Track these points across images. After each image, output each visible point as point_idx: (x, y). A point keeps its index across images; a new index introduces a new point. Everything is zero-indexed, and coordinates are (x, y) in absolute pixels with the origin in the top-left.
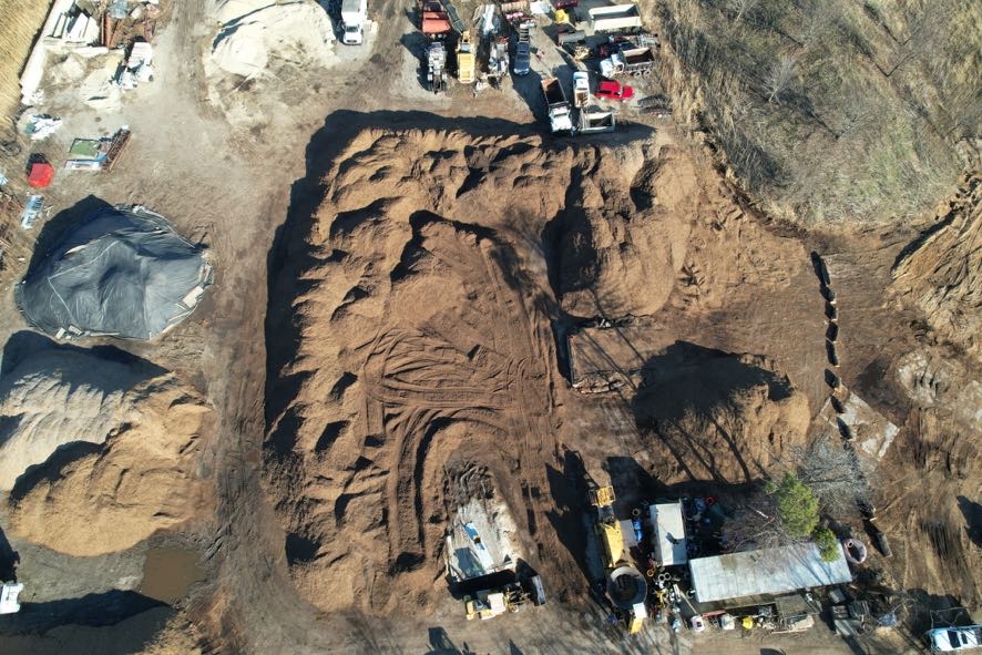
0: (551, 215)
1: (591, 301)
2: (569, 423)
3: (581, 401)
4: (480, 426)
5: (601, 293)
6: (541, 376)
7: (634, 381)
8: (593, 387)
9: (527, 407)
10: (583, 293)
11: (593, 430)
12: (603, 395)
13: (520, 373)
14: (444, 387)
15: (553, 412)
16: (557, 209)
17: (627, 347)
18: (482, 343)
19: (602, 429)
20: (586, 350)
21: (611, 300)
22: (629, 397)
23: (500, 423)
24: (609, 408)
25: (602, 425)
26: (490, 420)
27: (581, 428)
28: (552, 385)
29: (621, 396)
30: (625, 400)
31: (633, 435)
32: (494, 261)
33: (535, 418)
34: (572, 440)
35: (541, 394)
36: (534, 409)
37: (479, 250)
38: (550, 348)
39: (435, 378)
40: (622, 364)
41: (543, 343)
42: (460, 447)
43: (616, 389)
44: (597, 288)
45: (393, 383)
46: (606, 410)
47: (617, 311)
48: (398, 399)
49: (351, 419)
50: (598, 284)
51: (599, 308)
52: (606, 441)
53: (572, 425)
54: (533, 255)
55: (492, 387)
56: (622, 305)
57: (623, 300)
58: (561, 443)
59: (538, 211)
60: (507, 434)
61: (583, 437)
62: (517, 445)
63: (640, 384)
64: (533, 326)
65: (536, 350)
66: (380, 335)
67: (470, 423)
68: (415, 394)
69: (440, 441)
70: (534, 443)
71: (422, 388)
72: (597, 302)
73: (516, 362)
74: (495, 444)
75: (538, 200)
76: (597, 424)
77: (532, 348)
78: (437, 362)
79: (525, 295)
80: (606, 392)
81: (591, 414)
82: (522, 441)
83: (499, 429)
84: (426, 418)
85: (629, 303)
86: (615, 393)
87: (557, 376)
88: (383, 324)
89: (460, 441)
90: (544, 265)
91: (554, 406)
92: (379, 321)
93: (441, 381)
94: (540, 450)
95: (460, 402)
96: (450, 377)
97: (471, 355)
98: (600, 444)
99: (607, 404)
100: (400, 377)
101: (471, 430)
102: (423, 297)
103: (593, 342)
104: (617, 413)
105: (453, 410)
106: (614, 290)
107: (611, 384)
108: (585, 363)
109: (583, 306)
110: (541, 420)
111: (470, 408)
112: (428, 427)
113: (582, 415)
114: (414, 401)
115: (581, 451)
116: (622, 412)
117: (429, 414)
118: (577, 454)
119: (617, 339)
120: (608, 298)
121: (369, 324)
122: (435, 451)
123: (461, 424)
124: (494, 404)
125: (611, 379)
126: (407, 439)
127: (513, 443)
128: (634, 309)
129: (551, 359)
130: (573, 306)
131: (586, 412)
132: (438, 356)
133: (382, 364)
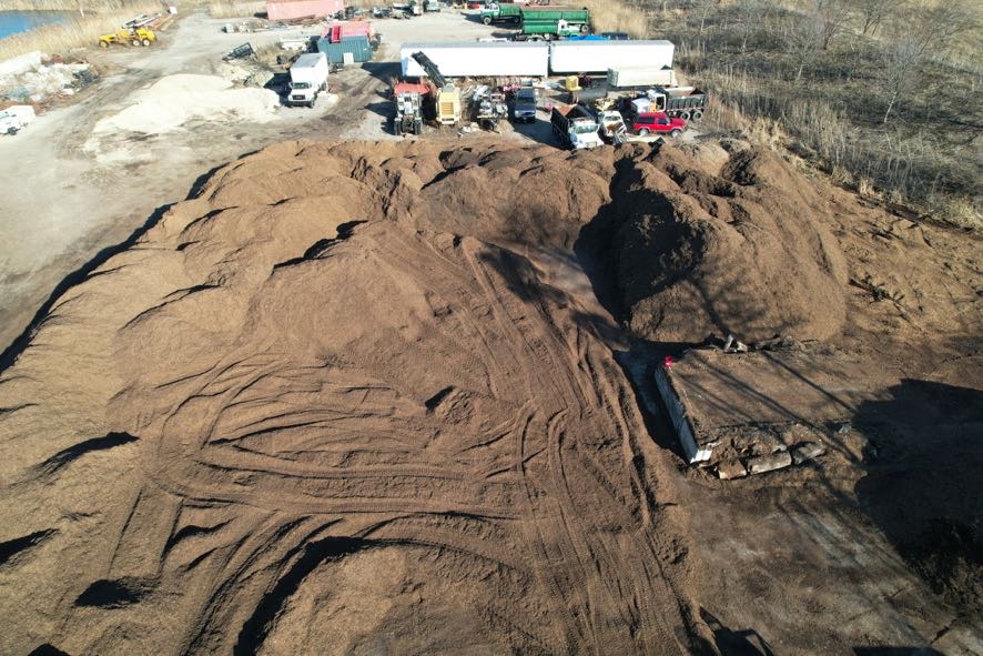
0: (589, 213)
1: (694, 304)
2: (706, 552)
3: (722, 499)
4: (447, 558)
5: (715, 284)
6: (607, 443)
7: (846, 440)
8: (748, 457)
9: (580, 511)
10: (674, 292)
11: (779, 568)
12: (779, 479)
13: (553, 436)
14: (358, 466)
15: (655, 524)
16: (597, 204)
17: (799, 382)
18: (459, 384)
19: (801, 564)
20: (707, 386)
21: (737, 303)
22: (847, 487)
23: (507, 552)
24: (801, 510)
25: (798, 556)
26: (477, 544)
27: (740, 563)
28: (639, 461)
29: (826, 481)
30: (839, 493)
31: (903, 582)
32: (486, 266)
33: (606, 539)
34: (725, 600)
35: (613, 479)
36: (599, 518)
37: (460, 253)
38: (622, 390)
39: (336, 447)
40: (805, 412)
41: (603, 380)
42: (386, 624)
43: (808, 462)
44: (703, 274)
45: (226, 456)
46: (796, 517)
47: (753, 325)
48: (226, 489)
49: (64, 525)
50: (703, 267)
51: (715, 318)
52: (829, 599)
53: (715, 558)
54: (561, 269)
55: (483, 466)
56: (761, 314)
57: (762, 305)
58: (696, 605)
59: (564, 211)
60: (527, 581)
61: (756, 587)
62: (561, 612)
63: (865, 451)
64: (574, 356)
65: (589, 393)
66: (224, 363)
67: (420, 551)
68: (276, 480)
69: (321, 600)
70: (612, 607)
71: (299, 466)
72: (708, 306)
73: (540, 417)
74: (492, 614)
75: (564, 194)
76: (786, 551)
77: (578, 392)
78: (351, 414)
79: (553, 307)
80: (786, 469)
81: (760, 528)
82: (577, 598)
83: (501, 567)
84: (292, 539)
85: (773, 312)
86: (808, 473)
87: (649, 447)
88: (238, 344)
89: (386, 605)
90: (583, 279)
91: (653, 505)
92: (232, 338)
93: (351, 454)
94: (635, 625)
95: (394, 498)
96: (377, 445)
97: (432, 404)
98: (815, 608)
99: (793, 502)
100: (247, 443)
101: (422, 571)
102: (335, 301)
103: (720, 373)
104: (831, 525)
105: (374, 519)
106: (738, 282)
107: (792, 450)
108: (713, 407)
109: (679, 317)
110: (624, 541)
111: (421, 515)
112: (293, 561)
113: (737, 533)
114: (270, 496)
115: (762, 630)
116: (841, 520)
117: (305, 528)
118: (752, 640)
119: (772, 370)
120: (729, 297)
121: (205, 342)
122: (300, 628)
123: (392, 553)
124: (490, 504)
125: (789, 438)
126: (221, 593)
127: (551, 605)
128: (786, 324)
129: (626, 411)
130: (657, 323)
131: (745, 523)
132: (355, 402)
133: (209, 420)
